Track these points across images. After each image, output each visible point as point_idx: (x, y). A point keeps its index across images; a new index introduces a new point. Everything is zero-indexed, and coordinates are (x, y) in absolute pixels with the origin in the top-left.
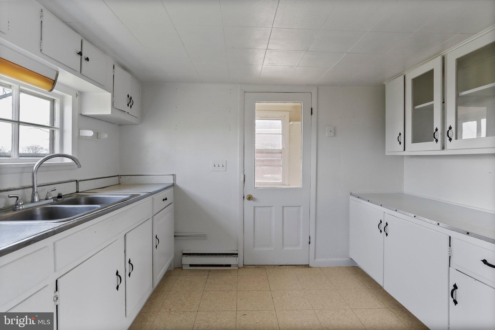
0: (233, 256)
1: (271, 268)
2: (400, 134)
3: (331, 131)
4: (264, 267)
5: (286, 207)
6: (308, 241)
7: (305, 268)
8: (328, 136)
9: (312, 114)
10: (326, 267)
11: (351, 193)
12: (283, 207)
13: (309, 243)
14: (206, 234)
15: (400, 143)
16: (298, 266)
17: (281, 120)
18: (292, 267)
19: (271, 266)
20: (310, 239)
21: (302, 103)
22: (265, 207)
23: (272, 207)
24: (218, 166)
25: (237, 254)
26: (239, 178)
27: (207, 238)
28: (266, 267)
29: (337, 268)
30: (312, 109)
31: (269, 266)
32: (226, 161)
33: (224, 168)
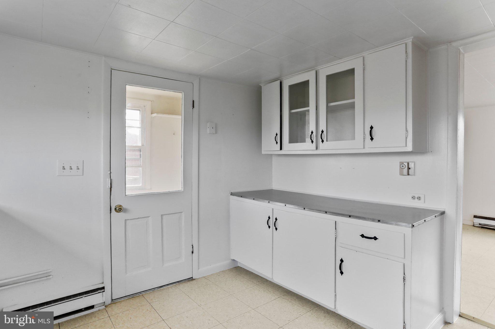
0: (97, 292)
1: (150, 293)
2: (277, 134)
3: (212, 128)
4: (141, 295)
5: (165, 216)
6: (191, 251)
7: (189, 282)
8: (210, 133)
9: (193, 107)
10: (210, 275)
11: (231, 192)
12: (162, 215)
13: (193, 252)
14: (49, 271)
15: (277, 143)
16: (181, 282)
17: (140, 110)
18: (175, 284)
19: (149, 290)
20: (193, 248)
21: (183, 93)
22: (140, 218)
23: (148, 217)
24: (69, 168)
25: (103, 288)
26: (104, 184)
27: (51, 277)
28: (144, 293)
29: (221, 273)
30: (193, 101)
31: (147, 292)
32: (82, 161)
33: (80, 171)
